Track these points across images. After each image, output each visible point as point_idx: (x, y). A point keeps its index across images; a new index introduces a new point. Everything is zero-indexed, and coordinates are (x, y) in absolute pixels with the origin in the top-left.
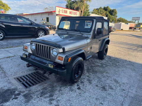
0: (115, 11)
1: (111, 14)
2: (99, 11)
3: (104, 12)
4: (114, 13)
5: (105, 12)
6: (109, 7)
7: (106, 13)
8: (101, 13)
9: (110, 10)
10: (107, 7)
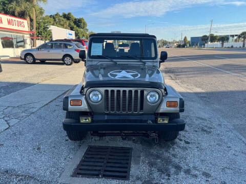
0: (83, 21)
1: (78, 26)
2: (57, 20)
3: (66, 23)
4: (82, 24)
5: (68, 22)
6: (72, 14)
7: (70, 24)
8: (62, 23)
9: (75, 19)
10: (69, 14)
